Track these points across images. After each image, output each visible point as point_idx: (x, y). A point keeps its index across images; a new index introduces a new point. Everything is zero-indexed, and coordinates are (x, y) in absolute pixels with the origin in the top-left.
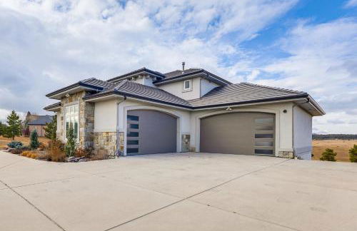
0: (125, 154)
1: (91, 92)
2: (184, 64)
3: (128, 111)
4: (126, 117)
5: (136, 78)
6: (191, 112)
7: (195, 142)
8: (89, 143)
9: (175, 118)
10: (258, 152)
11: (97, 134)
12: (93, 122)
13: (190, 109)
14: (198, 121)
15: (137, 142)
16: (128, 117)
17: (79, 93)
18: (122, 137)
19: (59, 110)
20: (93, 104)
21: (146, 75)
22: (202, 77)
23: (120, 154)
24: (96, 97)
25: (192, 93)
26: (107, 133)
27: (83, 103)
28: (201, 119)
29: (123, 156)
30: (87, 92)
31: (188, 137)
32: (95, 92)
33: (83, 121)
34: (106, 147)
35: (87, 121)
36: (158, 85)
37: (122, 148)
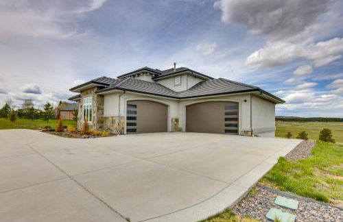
0: (125, 132)
1: (101, 88)
2: (175, 64)
3: (128, 101)
4: (126, 106)
5: (139, 75)
6: (179, 102)
7: (182, 124)
8: (100, 124)
9: (167, 106)
10: (227, 132)
11: (106, 118)
12: (103, 109)
13: (178, 99)
14: (185, 109)
15: (135, 124)
16: (128, 105)
17: (93, 88)
18: (122, 121)
19: (79, 101)
20: (102, 96)
21: (146, 73)
22: (188, 74)
23: (122, 133)
24: (104, 91)
25: (181, 86)
26: (113, 117)
27: (96, 96)
28: (187, 107)
29: (123, 134)
30: (98, 87)
31: (177, 120)
32: (104, 88)
33: (96, 109)
34: (111, 128)
35: (99, 109)
36: (156, 81)
37: (123, 128)
